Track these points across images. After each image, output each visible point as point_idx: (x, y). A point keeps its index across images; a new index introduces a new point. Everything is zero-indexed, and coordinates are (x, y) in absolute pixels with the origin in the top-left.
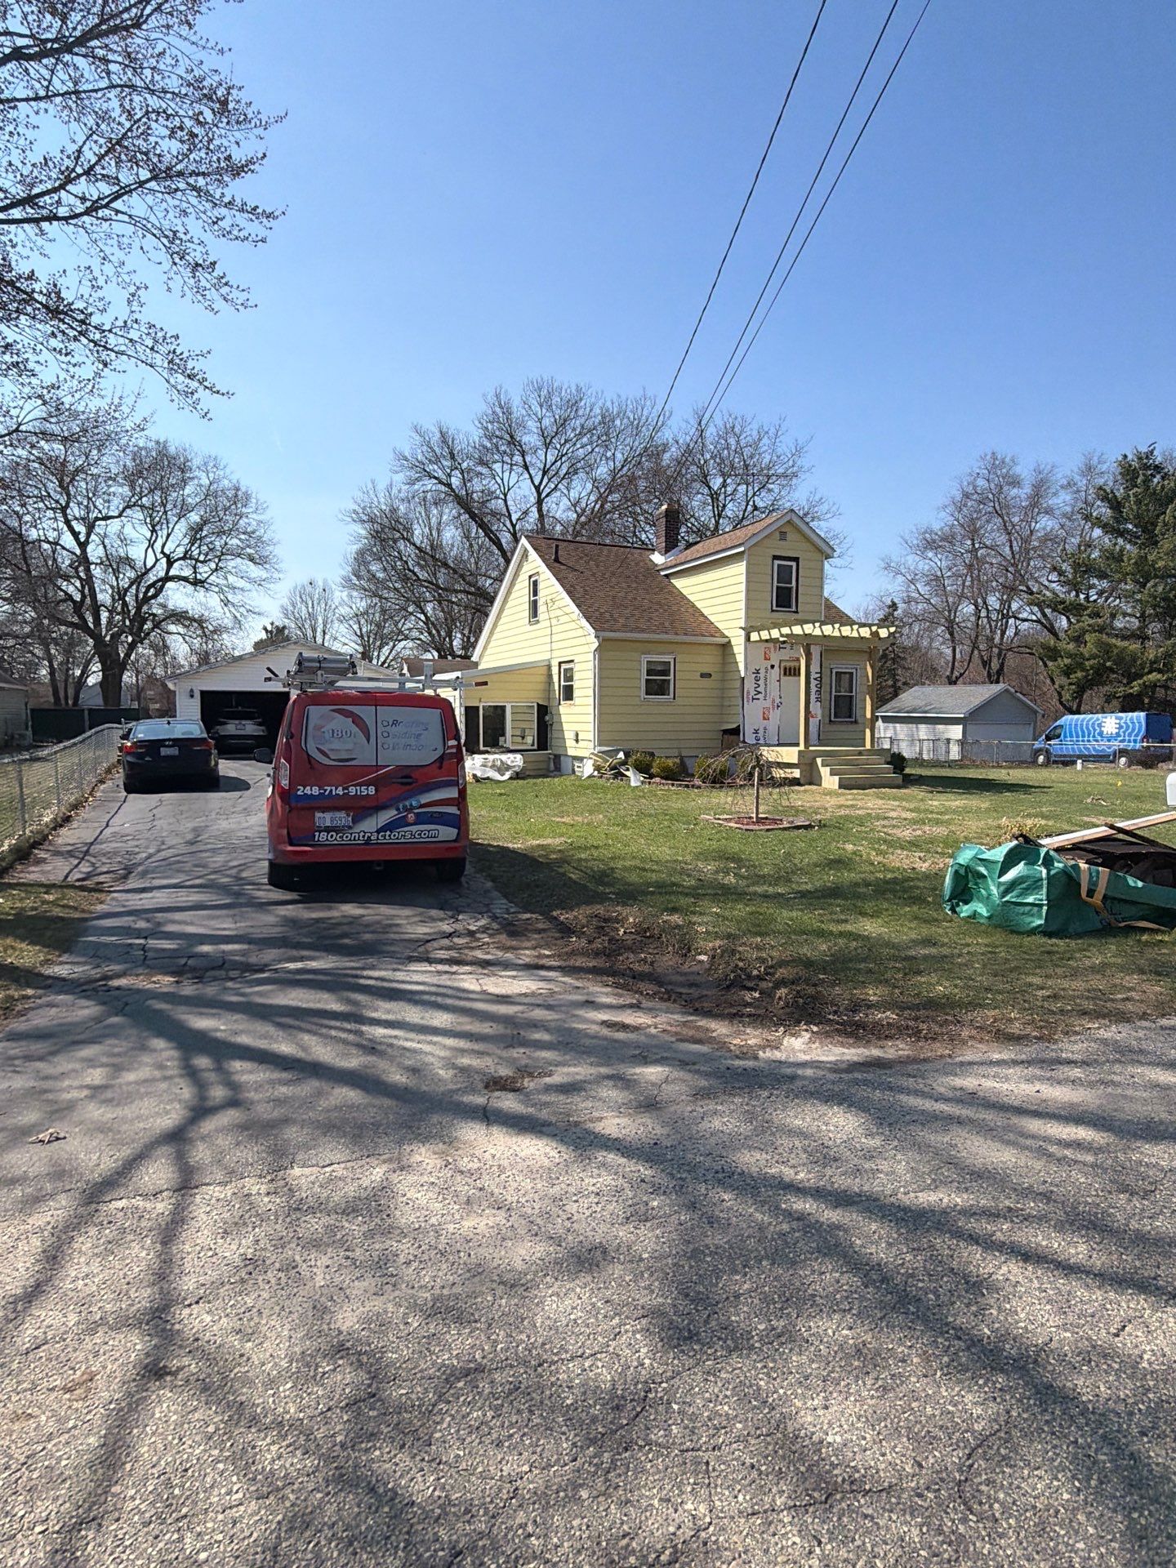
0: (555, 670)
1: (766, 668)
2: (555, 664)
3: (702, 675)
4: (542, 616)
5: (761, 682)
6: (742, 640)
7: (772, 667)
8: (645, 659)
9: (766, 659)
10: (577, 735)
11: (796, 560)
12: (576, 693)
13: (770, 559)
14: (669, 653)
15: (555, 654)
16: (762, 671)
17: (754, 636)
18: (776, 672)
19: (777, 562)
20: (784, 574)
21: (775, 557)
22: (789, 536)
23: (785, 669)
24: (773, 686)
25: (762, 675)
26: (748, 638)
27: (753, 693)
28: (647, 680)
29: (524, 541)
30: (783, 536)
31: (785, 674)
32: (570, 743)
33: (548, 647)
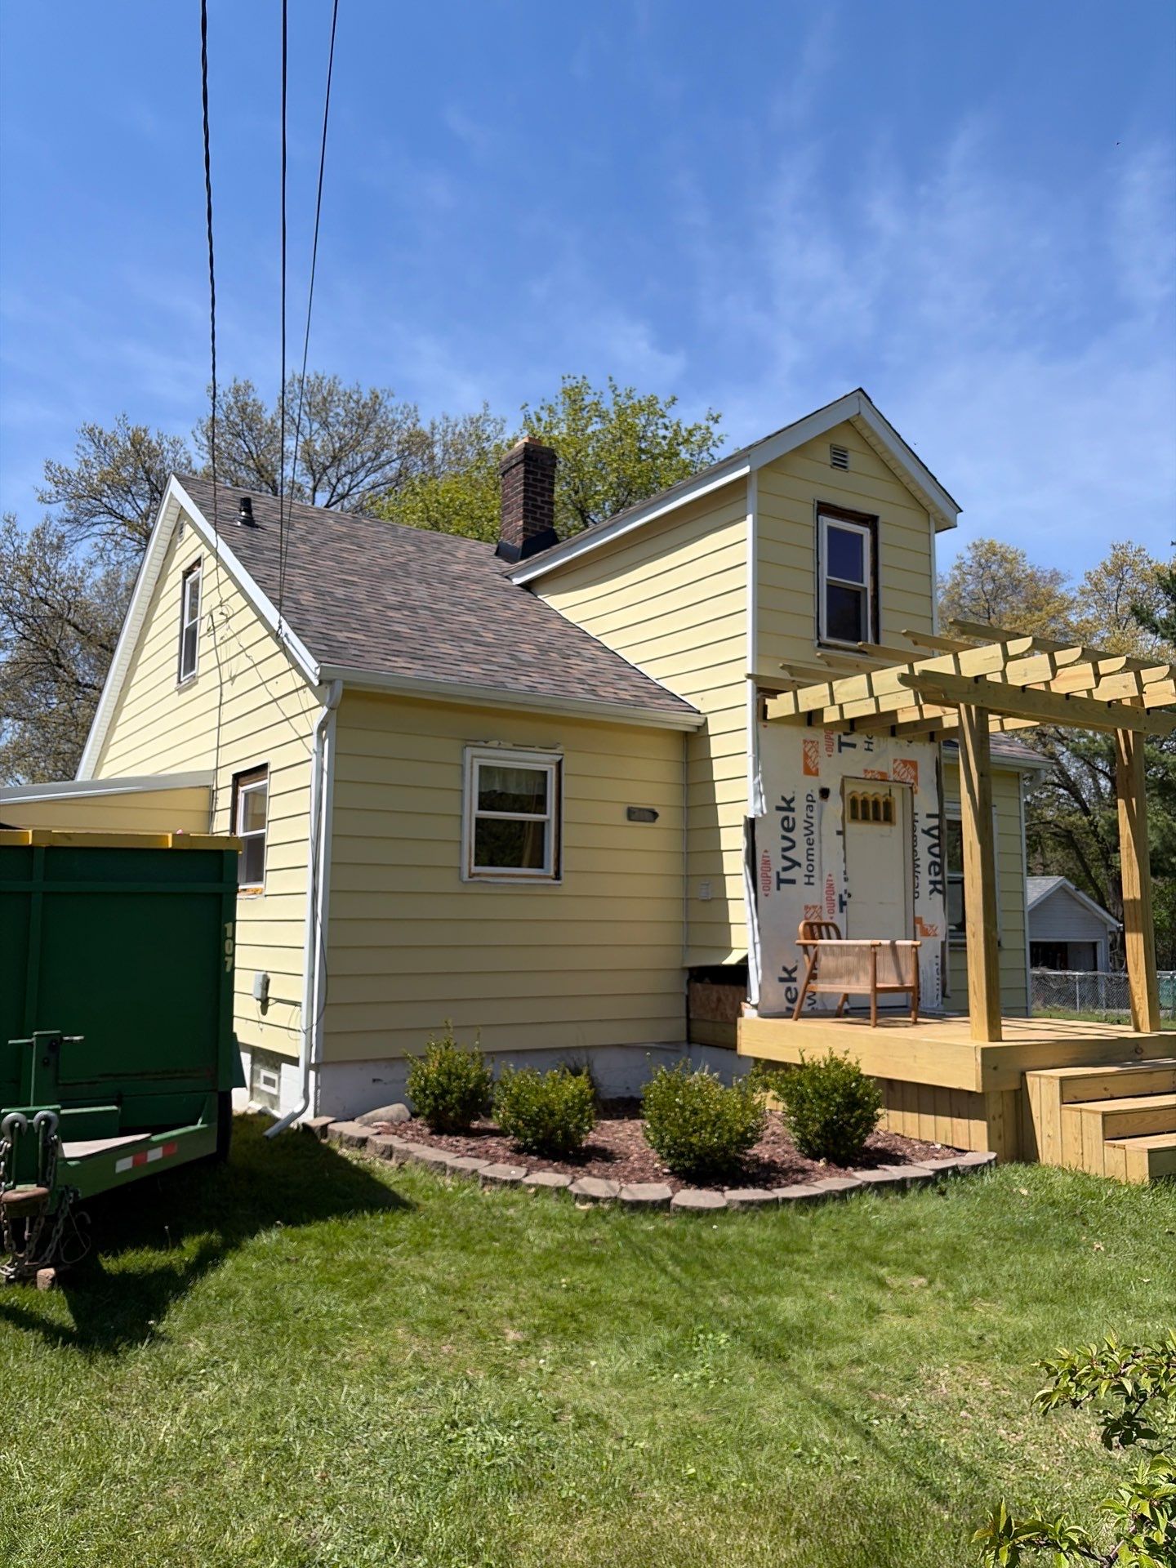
0: (224, 799)
1: (810, 799)
2: (225, 779)
3: (633, 814)
4: (204, 664)
5: (798, 835)
6: (746, 717)
7: (825, 793)
8: (476, 759)
9: (808, 771)
10: (266, 984)
11: (871, 521)
12: (272, 859)
13: (809, 512)
14: (549, 747)
15: (227, 756)
16: (800, 804)
17: (781, 706)
18: (835, 807)
19: (827, 522)
20: (843, 551)
21: (824, 509)
22: (853, 459)
23: (854, 802)
24: (830, 846)
25: (799, 815)
26: (761, 712)
27: (778, 863)
28: (480, 822)
29: (175, 487)
30: (840, 459)
31: (854, 817)
32: (244, 1006)
33: (210, 741)
